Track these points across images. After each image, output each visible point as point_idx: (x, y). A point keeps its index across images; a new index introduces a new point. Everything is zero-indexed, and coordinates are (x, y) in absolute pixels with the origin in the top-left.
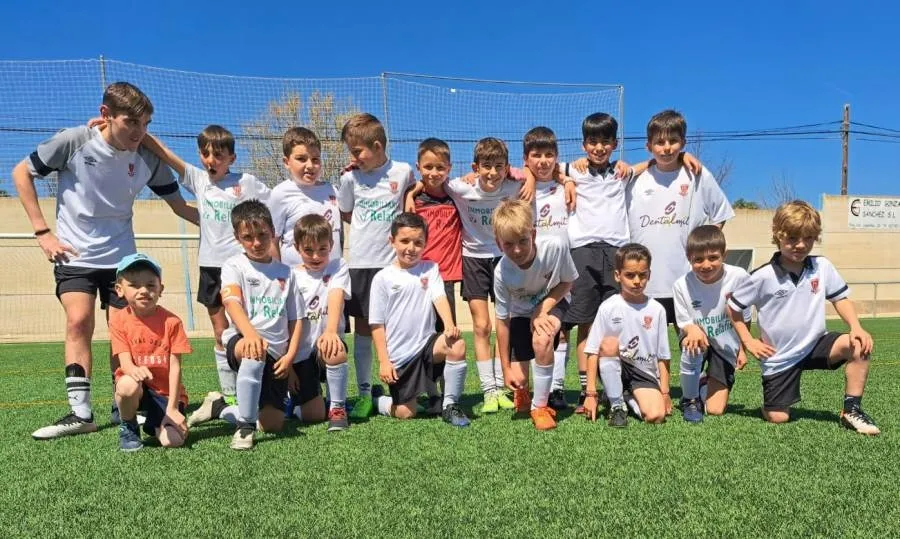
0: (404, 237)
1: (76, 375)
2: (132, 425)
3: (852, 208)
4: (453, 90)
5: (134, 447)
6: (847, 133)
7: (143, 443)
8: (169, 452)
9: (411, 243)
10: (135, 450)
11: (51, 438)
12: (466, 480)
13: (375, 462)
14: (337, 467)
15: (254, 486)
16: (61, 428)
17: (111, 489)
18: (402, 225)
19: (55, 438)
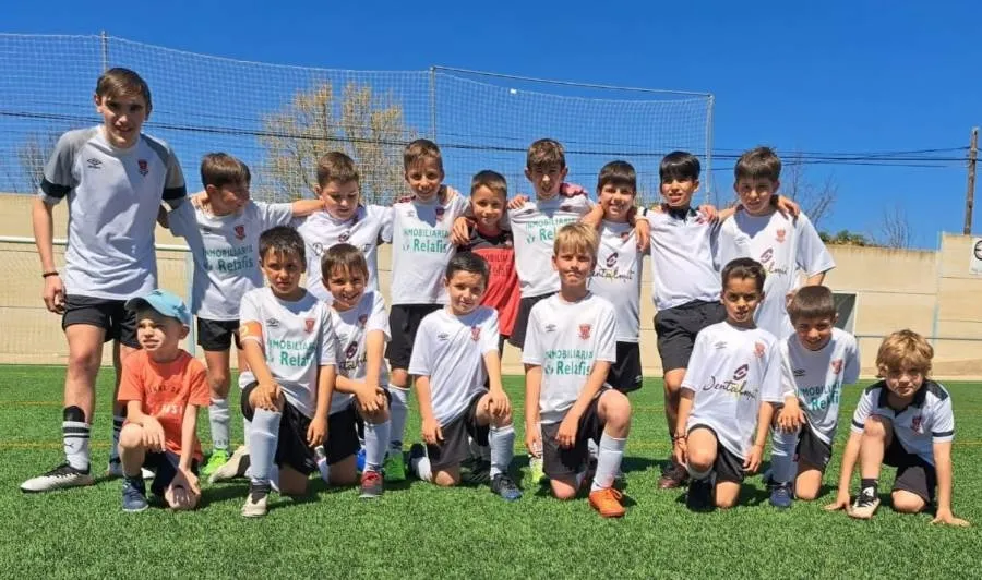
0: (459, 282)
1: (74, 420)
2: (137, 481)
3: (976, 250)
4: (513, 91)
5: (138, 508)
6: (974, 161)
7: (148, 502)
8: (178, 517)
9: (467, 290)
10: (139, 511)
11: (41, 491)
12: (519, 568)
13: (414, 539)
14: (372, 544)
15: (278, 563)
16: (53, 480)
17: (116, 559)
18: (459, 268)
19: (45, 491)
